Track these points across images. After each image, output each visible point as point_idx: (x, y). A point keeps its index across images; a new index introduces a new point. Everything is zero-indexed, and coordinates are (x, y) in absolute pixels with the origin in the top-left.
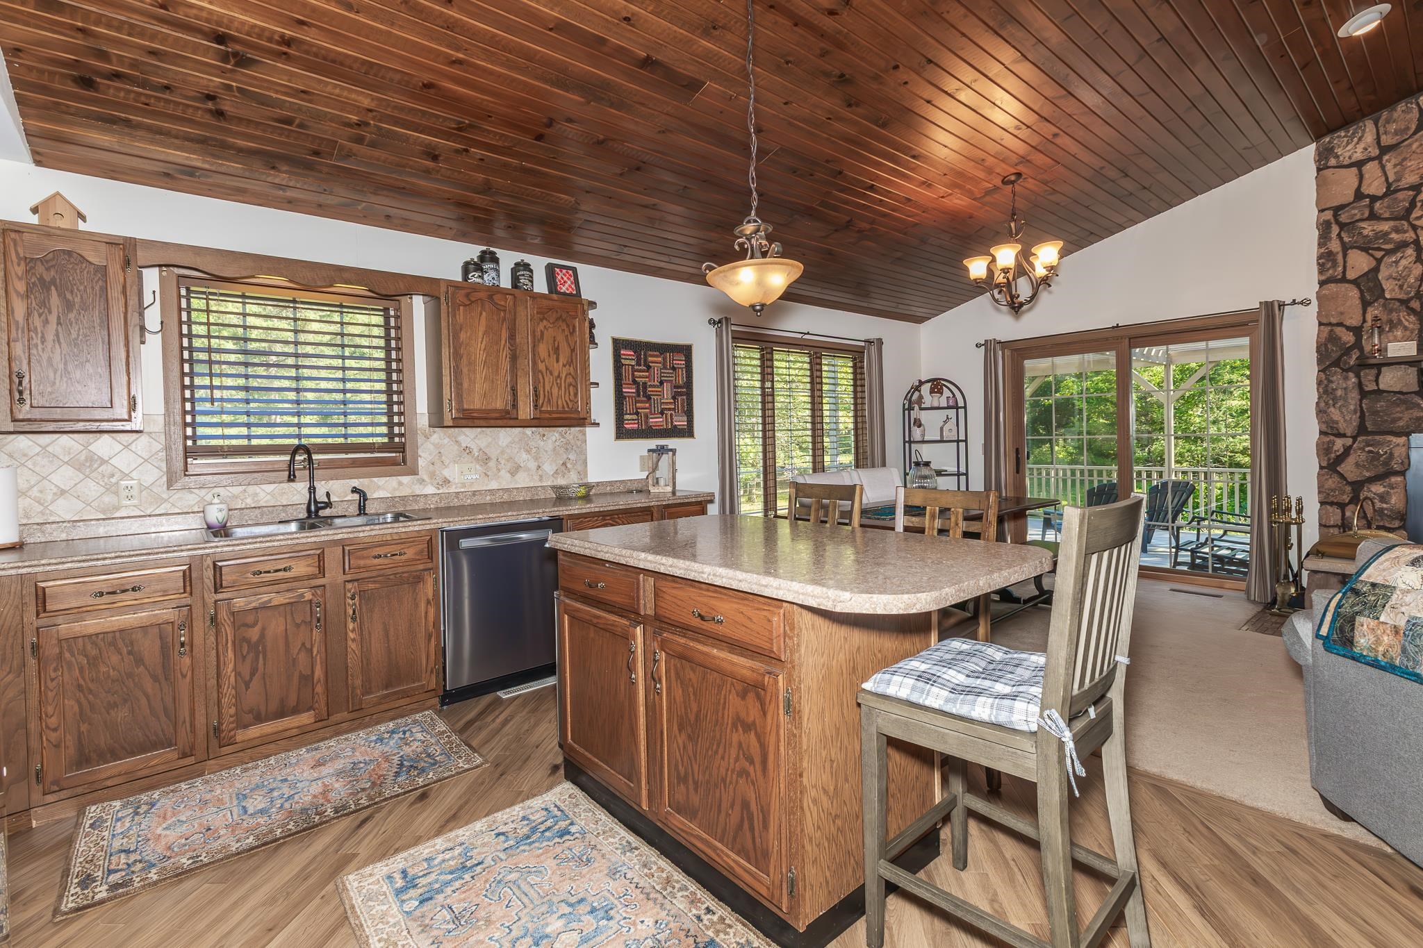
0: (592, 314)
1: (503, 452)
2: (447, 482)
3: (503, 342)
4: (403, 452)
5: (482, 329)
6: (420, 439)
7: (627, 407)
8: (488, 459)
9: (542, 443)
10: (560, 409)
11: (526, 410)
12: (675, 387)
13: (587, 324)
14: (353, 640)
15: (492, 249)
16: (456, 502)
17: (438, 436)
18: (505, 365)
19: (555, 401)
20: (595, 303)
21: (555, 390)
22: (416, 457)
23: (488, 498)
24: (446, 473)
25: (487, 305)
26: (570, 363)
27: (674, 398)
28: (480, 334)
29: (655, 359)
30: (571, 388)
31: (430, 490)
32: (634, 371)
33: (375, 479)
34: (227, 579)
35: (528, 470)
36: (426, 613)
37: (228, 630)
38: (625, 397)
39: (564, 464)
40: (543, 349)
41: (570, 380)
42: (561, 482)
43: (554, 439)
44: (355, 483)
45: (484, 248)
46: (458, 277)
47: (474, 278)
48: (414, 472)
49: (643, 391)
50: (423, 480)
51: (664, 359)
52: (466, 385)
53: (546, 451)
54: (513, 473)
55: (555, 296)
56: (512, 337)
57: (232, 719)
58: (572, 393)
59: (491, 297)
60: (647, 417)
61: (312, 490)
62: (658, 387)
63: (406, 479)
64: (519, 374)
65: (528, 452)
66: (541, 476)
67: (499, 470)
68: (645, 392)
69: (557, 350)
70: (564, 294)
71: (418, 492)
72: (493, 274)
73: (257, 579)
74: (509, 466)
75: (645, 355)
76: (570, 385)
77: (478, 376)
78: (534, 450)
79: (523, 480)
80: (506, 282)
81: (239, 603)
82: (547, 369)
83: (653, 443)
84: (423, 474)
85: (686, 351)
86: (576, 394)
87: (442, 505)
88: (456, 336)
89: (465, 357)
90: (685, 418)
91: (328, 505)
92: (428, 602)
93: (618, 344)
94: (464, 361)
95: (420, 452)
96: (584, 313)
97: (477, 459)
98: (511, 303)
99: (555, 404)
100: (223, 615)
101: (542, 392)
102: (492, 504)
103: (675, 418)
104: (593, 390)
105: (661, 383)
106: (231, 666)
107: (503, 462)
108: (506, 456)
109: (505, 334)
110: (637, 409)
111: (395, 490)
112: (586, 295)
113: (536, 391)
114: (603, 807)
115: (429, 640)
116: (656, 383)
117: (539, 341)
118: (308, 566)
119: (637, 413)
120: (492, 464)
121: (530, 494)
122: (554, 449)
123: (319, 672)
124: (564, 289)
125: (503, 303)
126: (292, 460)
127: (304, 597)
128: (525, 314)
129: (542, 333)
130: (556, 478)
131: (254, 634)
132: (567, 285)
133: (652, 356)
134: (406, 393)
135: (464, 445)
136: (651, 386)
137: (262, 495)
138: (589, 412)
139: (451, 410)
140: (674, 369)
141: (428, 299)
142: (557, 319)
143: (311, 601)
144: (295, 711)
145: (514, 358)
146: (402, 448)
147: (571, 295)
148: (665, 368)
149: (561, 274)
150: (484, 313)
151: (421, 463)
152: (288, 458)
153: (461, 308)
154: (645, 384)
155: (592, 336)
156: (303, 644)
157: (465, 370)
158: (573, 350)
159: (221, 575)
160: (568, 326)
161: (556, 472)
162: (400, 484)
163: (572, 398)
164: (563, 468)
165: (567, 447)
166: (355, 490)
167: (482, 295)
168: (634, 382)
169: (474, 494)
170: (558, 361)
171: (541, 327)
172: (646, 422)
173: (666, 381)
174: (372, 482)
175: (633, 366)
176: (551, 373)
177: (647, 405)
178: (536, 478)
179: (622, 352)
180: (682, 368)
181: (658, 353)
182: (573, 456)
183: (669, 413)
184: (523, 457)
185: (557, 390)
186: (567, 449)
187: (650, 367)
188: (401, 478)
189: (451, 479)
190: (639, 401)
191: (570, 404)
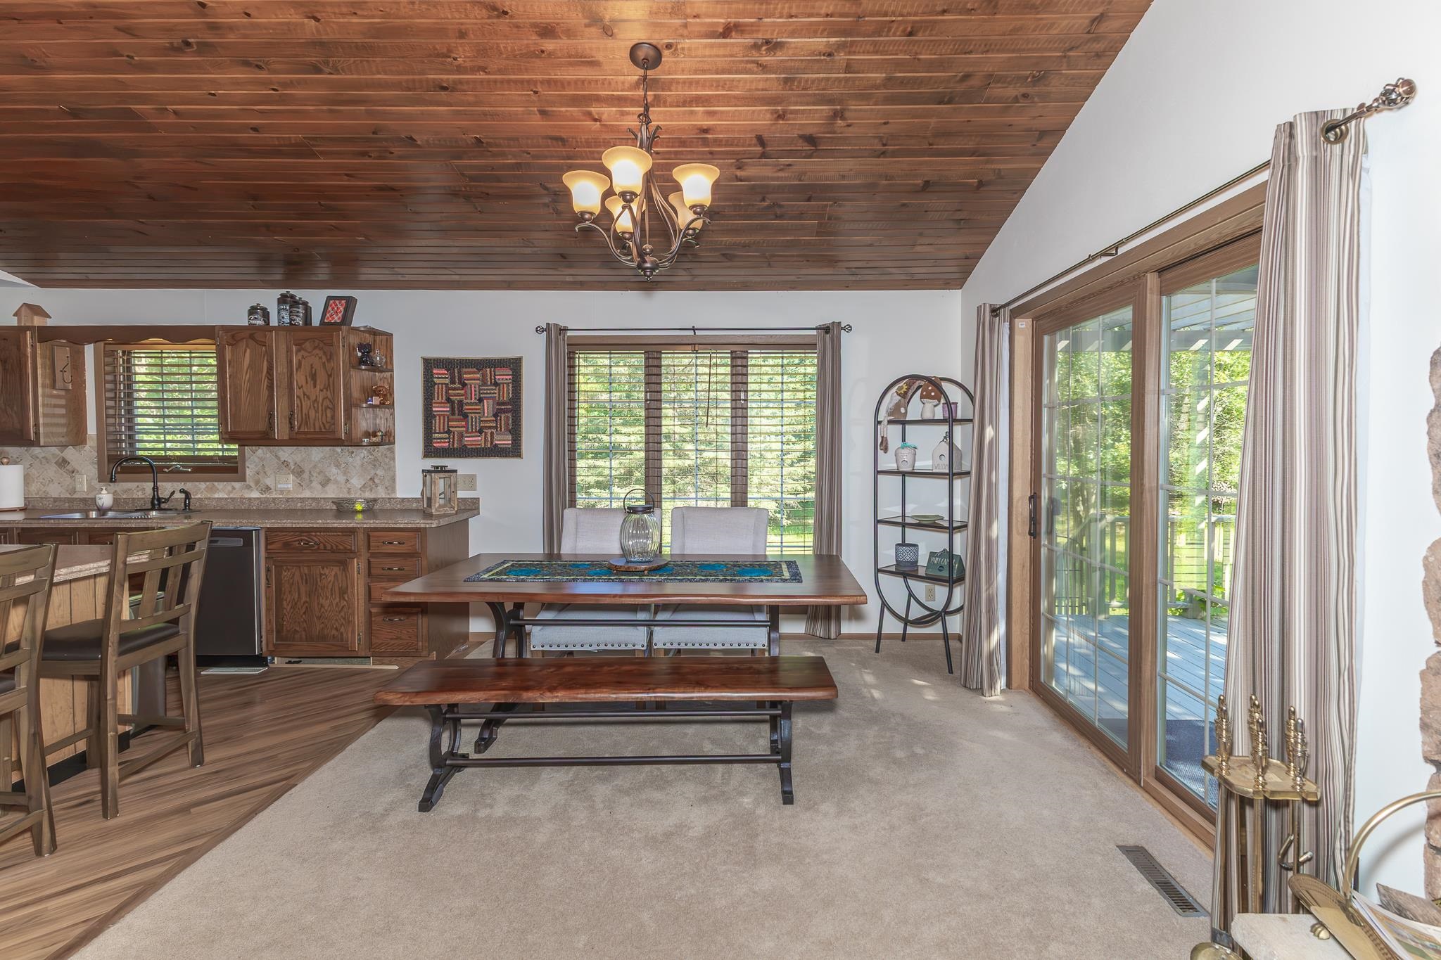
1: (315, 466)
2: (268, 488)
3: (264, 373)
5: (246, 363)
6: (248, 453)
7: (437, 424)
8: (302, 471)
9: (351, 460)
10: (317, 430)
11: (280, 430)
12: (499, 404)
17: (262, 451)
18: (266, 392)
19: (312, 421)
21: (312, 413)
22: (245, 468)
23: (299, 504)
24: (268, 482)
25: (251, 342)
26: (327, 387)
27: (495, 415)
28: (245, 367)
29: (471, 376)
30: (328, 411)
31: (255, 494)
32: (448, 389)
33: (216, 483)
35: (336, 482)
38: (435, 416)
39: (372, 479)
41: (327, 403)
42: (370, 495)
43: (362, 455)
45: (284, 291)
48: (244, 480)
49: (458, 410)
50: (250, 487)
51: (484, 376)
52: (233, 410)
53: (355, 467)
54: (324, 484)
56: (271, 368)
58: (329, 415)
60: (461, 436)
61: (155, 489)
62: (476, 404)
63: (237, 485)
65: (338, 466)
66: (350, 489)
67: (311, 481)
68: (461, 411)
69: (314, 376)
71: (246, 496)
74: (320, 478)
75: (459, 372)
76: (328, 407)
77: (243, 403)
78: (343, 465)
82: (304, 394)
84: (250, 481)
85: (515, 365)
86: (333, 417)
89: (232, 387)
90: (510, 437)
91: (166, 501)
93: (429, 364)
94: (231, 391)
95: (247, 464)
96: (342, 339)
97: (293, 472)
98: (271, 338)
99: (312, 425)
103: (496, 437)
105: (481, 400)
107: (315, 475)
108: (317, 470)
109: (265, 367)
110: (449, 427)
111: (230, 492)
113: (293, 415)
116: (473, 400)
119: (449, 432)
120: (306, 476)
122: (362, 465)
124: (330, 319)
128: (278, 346)
130: (364, 492)
133: (466, 373)
135: (283, 460)
136: (468, 404)
140: (496, 384)
141: (211, 341)
142: (315, 348)
145: (272, 386)
146: (234, 460)
148: (485, 383)
150: (248, 351)
151: (248, 472)
153: (229, 347)
154: (461, 402)
157: (232, 399)
158: (330, 375)
160: (325, 353)
161: (365, 486)
162: (234, 488)
163: (328, 419)
164: (371, 483)
165: (375, 464)
166: (182, 491)
167: (246, 334)
168: (448, 400)
169: (288, 500)
170: (315, 387)
171: (298, 357)
172: (459, 441)
173: (488, 398)
174: (214, 485)
175: (446, 384)
176: (308, 397)
177: (464, 423)
178: (345, 490)
179: (434, 371)
180: (508, 384)
181: (475, 370)
182: (380, 472)
183: (489, 431)
184: (333, 472)
185: (314, 411)
186: (375, 466)
187: (466, 384)
188: (233, 483)
189: (272, 487)
190: (453, 420)
191: (327, 427)
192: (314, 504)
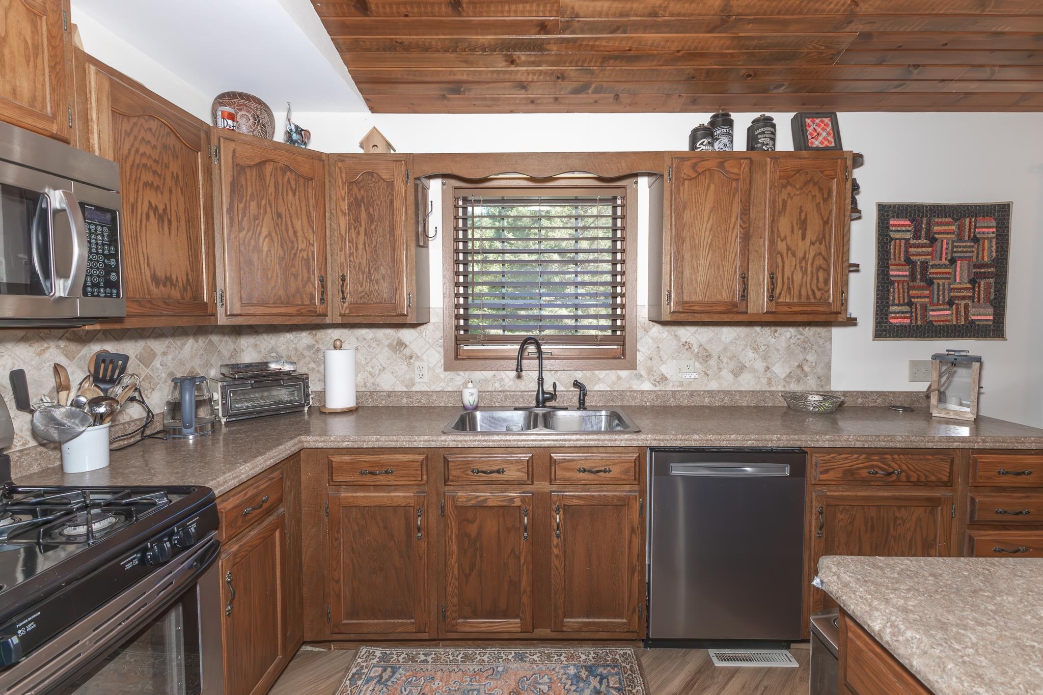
0: (857, 173)
1: (725, 349)
2: (664, 378)
3: (733, 219)
4: (623, 345)
5: (708, 206)
6: (640, 332)
7: (895, 294)
8: (709, 356)
9: (773, 340)
10: (803, 300)
11: (759, 301)
12: (975, 266)
13: (849, 185)
14: (557, 556)
16: (672, 402)
17: (657, 329)
18: (736, 246)
19: (797, 289)
20: (861, 156)
21: (798, 277)
22: (635, 351)
23: (707, 400)
24: (664, 369)
26: (822, 238)
27: (973, 281)
28: (707, 211)
29: (944, 229)
30: (821, 274)
31: (647, 386)
32: (908, 245)
33: (595, 372)
34: (454, 473)
35: (754, 371)
36: (630, 542)
37: (453, 522)
38: (893, 283)
39: (800, 366)
40: (784, 224)
41: (820, 261)
42: (794, 387)
43: (788, 335)
44: (579, 376)
46: (684, 146)
47: (703, 146)
48: (633, 366)
49: (921, 274)
50: (641, 376)
51: (961, 228)
52: (687, 273)
53: (778, 350)
54: (736, 374)
55: (804, 153)
56: (745, 211)
57: (455, 608)
58: (821, 279)
59: (721, 165)
60: (924, 308)
61: (541, 381)
62: (946, 266)
63: (624, 374)
64: (751, 257)
65: (756, 349)
66: (769, 379)
67: (720, 369)
68: (923, 276)
69: (803, 224)
70: (817, 149)
71: (635, 388)
72: (725, 140)
73: (475, 478)
74: (732, 365)
75: (929, 224)
76: (820, 268)
77: (702, 262)
78: (763, 348)
79: (747, 383)
80: (740, 144)
81: (463, 496)
82: (788, 249)
83: (942, 346)
84: (641, 369)
85: (1000, 213)
86: (827, 282)
87: (658, 403)
88: (679, 216)
89: (687, 240)
90: (991, 310)
91: (553, 397)
92: (633, 531)
93: (885, 212)
94: (687, 245)
95: (639, 346)
96: (847, 172)
97: (697, 356)
98: (747, 169)
99: (796, 295)
100: (449, 508)
101: (780, 280)
102: (710, 408)
103: (972, 310)
104: (853, 276)
105: (953, 261)
106: (454, 557)
107: (725, 360)
108: (728, 354)
109: (737, 209)
110: (910, 297)
111: (614, 383)
112: (848, 145)
113: (772, 278)
115: (633, 573)
116: (944, 261)
117: (780, 213)
118: (519, 470)
119: (910, 304)
120: (713, 362)
121: (755, 400)
122: (788, 349)
123: (525, 583)
124: (817, 143)
125: (736, 170)
127: (514, 502)
128: (764, 182)
129: (784, 202)
130: (789, 383)
131: (473, 529)
132: (820, 138)
133: (938, 224)
134: (628, 285)
135: (683, 340)
136: (934, 266)
137: (507, 380)
138: (844, 304)
139: (669, 303)
140: (976, 240)
141: (652, 179)
142: (806, 184)
143: (519, 507)
144: (505, 615)
145: (746, 238)
146: (622, 342)
147: (826, 149)
148: (960, 238)
149: (813, 126)
150: (712, 186)
151: (640, 357)
153: (686, 182)
155: (854, 202)
156: (513, 550)
157: (687, 256)
158: (826, 222)
159: (449, 468)
160: (821, 190)
161: (789, 375)
162: (619, 378)
163: (821, 285)
164: (799, 372)
165: (805, 346)
166: (576, 384)
167: (711, 164)
168: (908, 261)
169: (692, 393)
170: (804, 238)
171: (784, 195)
172: (924, 316)
173: (961, 258)
174: (593, 374)
175: (907, 240)
176: (794, 255)
177: (927, 292)
178: (764, 381)
179: (892, 222)
180: (990, 239)
181: (950, 220)
182: (811, 357)
183: (963, 303)
184: (749, 356)
185: (800, 274)
186: (805, 348)
187: (936, 240)
188: (618, 371)
189: (668, 377)
190: (914, 288)
191: (818, 294)
192: (726, 400)
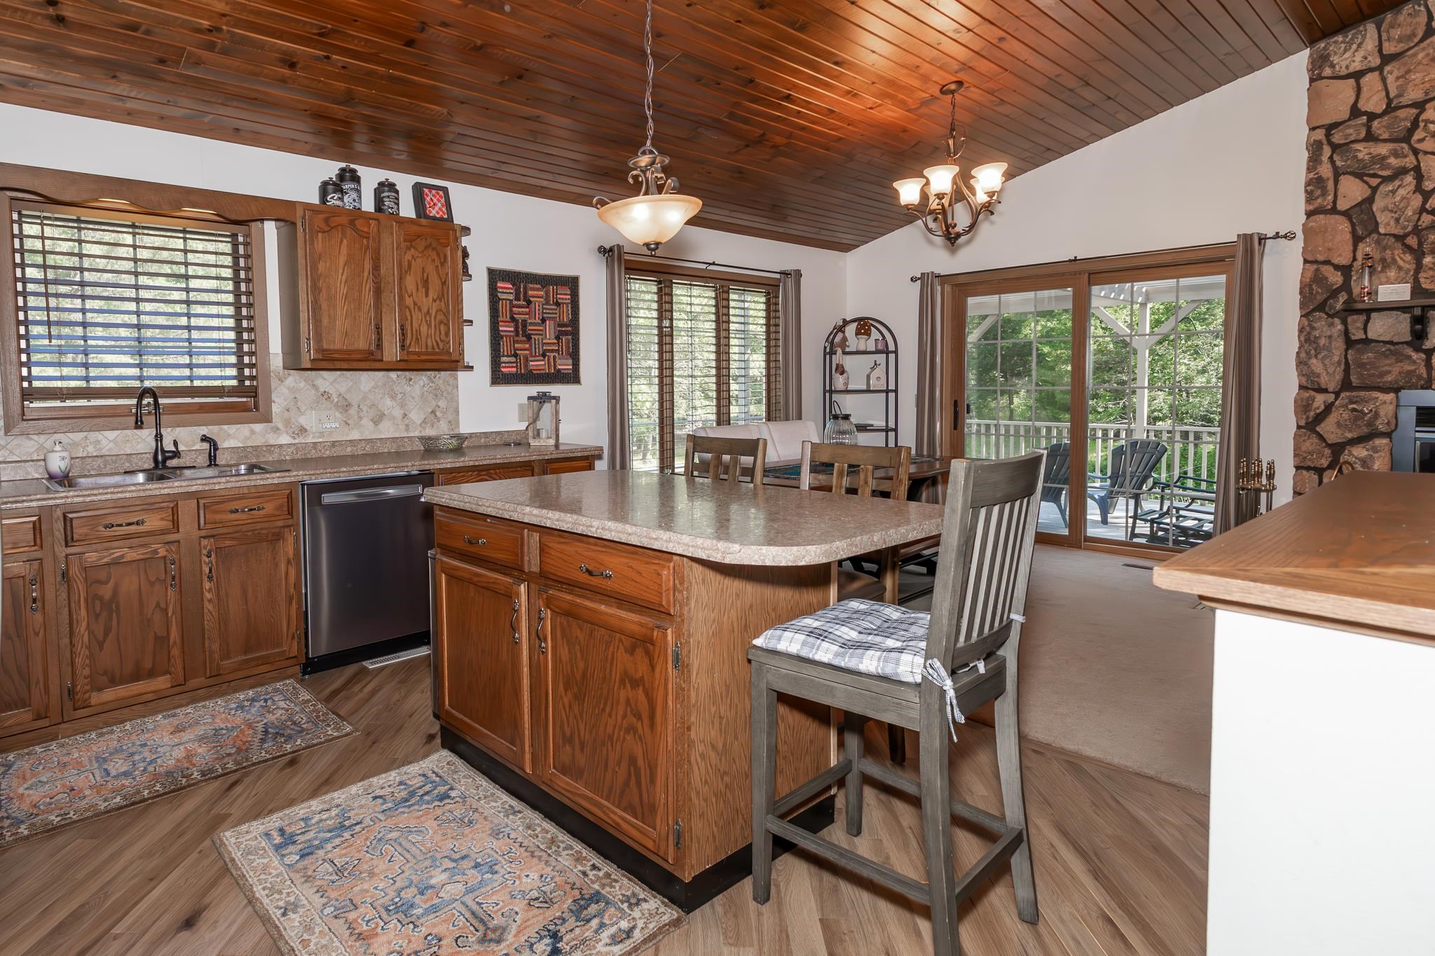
0: (465, 241)
1: (364, 398)
2: (303, 430)
3: (366, 274)
4: (255, 397)
5: (342, 259)
6: (274, 383)
7: (505, 347)
8: (349, 405)
9: (409, 388)
10: (430, 350)
11: (392, 351)
12: (560, 325)
13: (460, 253)
14: (210, 601)
15: (352, 166)
16: (314, 454)
17: (294, 379)
18: (369, 299)
19: (424, 340)
20: (468, 229)
21: (424, 329)
22: (269, 402)
23: (349, 449)
24: (303, 421)
25: (349, 232)
26: (441, 297)
27: (557, 338)
28: (342, 264)
29: (536, 293)
30: (442, 327)
31: (285, 439)
32: (512, 306)
33: (225, 427)
34: (78, 532)
35: (393, 418)
36: (287, 573)
37: (80, 586)
38: (502, 337)
39: (433, 412)
40: (410, 282)
41: (440, 317)
42: (430, 432)
43: (422, 383)
44: (204, 430)
45: (343, 165)
46: (315, 199)
47: (333, 200)
48: (267, 419)
49: (523, 331)
50: (278, 429)
51: (547, 293)
52: (325, 321)
53: (413, 398)
54: (376, 422)
55: (423, 221)
56: (376, 268)
57: (86, 681)
58: (443, 332)
59: (352, 223)
60: (526, 360)
61: (159, 437)
62: (539, 325)
63: (258, 427)
64: (384, 310)
65: (393, 398)
66: (407, 426)
67: (361, 418)
68: (524, 332)
69: (426, 283)
70: (434, 218)
71: (272, 442)
72: (354, 195)
73: (109, 533)
74: (372, 413)
75: (525, 288)
76: (441, 322)
77: (339, 312)
78: (400, 396)
79: (387, 430)
80: (368, 205)
81: (92, 557)
82: (415, 304)
83: (534, 390)
84: (277, 421)
85: (572, 283)
86: (447, 334)
87: (299, 456)
88: (314, 267)
89: (324, 290)
90: (570, 361)
91: (176, 454)
92: (289, 562)
93: (495, 276)
94: (324, 295)
95: (274, 397)
96: (457, 239)
97: (337, 406)
98: (375, 229)
99: (424, 345)
100: (75, 571)
101: (409, 331)
102: (353, 456)
103: (558, 361)
104: (466, 329)
105: (544, 320)
106: (84, 624)
107: (365, 409)
108: (368, 403)
109: (368, 265)
110: (515, 350)
111: (247, 438)
112: (458, 220)
113: (402, 330)
114: (484, 773)
115: (290, 603)
116: (537, 321)
117: (406, 272)
118: (162, 519)
119: (516, 355)
120: (353, 411)
121: (395, 446)
122: (422, 395)
123: (174, 634)
124: (433, 213)
125: (366, 230)
126: (139, 405)
127: (158, 553)
128: (390, 242)
129: (409, 261)
130: (424, 428)
131: (106, 592)
132: (437, 208)
133: (531, 289)
134: (257, 330)
135: (322, 390)
136: (531, 324)
137: (104, 442)
138: (462, 354)
139: (309, 351)
140: (558, 304)
141: (281, 224)
142: (426, 247)
143: (165, 557)
144: (152, 674)
145: (378, 292)
146: (253, 393)
147: (441, 219)
148: (547, 303)
149: (430, 196)
150: (345, 241)
151: (275, 409)
152: (134, 401)
153: (320, 234)
154: (524, 321)
155: (465, 267)
156: (158, 605)
157: (324, 306)
158: (444, 283)
159: (72, 527)
160: (438, 254)
161: (424, 422)
162: (253, 432)
163: (443, 337)
164: (432, 417)
165: (437, 393)
166: (205, 439)
167: (343, 220)
168: (513, 319)
169: (334, 444)
170: (427, 295)
171: (408, 257)
172: (526, 366)
173: (550, 319)
174: (221, 429)
175: (511, 301)
176: (420, 309)
177: (527, 346)
178: (402, 427)
179: (499, 285)
180: (567, 304)
181: (539, 286)
182: (442, 404)
183: (552, 355)
184: (388, 404)
185: (426, 328)
186: (436, 395)
187: (531, 302)
188: (253, 426)
189: (308, 428)
190: (518, 342)
191: (441, 345)
192: (368, 448)
